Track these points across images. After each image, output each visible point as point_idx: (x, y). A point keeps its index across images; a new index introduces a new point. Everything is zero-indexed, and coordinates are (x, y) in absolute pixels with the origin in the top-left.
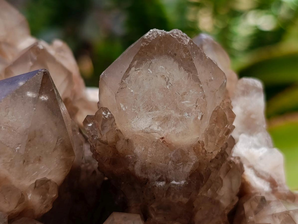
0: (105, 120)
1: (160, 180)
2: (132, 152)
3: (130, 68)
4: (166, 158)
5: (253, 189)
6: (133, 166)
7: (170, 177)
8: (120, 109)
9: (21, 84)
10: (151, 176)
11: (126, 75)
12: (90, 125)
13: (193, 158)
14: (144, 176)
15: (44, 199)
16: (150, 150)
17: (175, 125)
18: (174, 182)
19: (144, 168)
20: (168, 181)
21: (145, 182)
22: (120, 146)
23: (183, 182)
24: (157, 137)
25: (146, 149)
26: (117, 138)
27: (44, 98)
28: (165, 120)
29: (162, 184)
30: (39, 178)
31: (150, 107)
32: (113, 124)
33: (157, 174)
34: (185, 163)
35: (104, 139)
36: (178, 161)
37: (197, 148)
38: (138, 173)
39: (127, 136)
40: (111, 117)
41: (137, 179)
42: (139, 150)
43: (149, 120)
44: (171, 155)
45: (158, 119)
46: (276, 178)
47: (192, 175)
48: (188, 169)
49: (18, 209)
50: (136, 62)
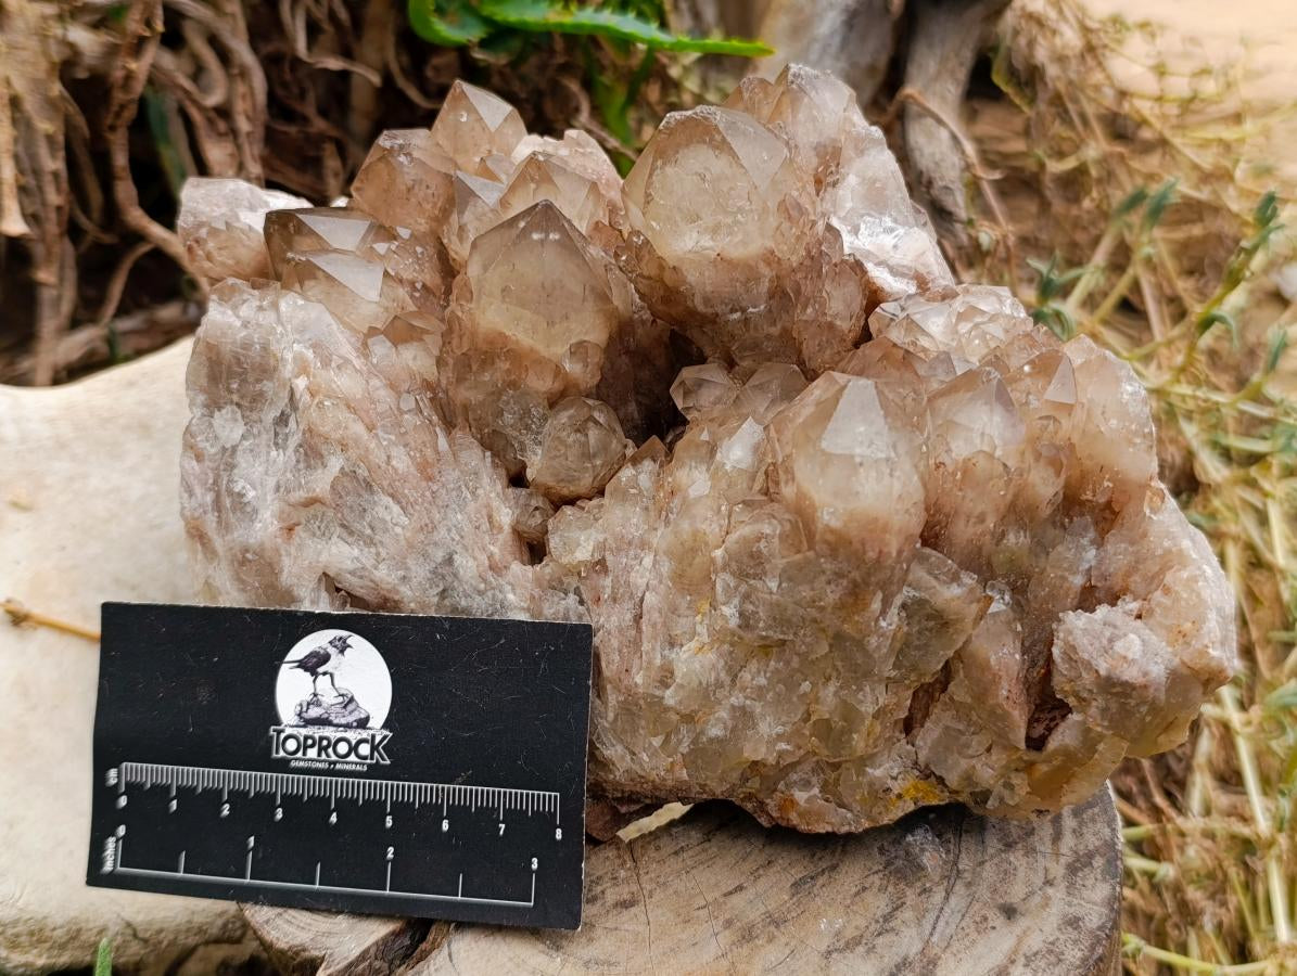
0: (640, 248)
1: (733, 311)
2: (685, 281)
3: (653, 171)
4: (731, 280)
6: (693, 300)
7: (744, 304)
8: (653, 229)
9: (522, 224)
10: (719, 309)
11: (649, 183)
13: (766, 272)
14: (710, 311)
15: (587, 366)
16: (707, 273)
17: (730, 234)
18: (751, 310)
19: (707, 301)
20: (743, 310)
21: (713, 320)
22: (668, 278)
23: (762, 307)
24: (713, 255)
25: (702, 274)
26: (661, 267)
27: (554, 236)
28: (715, 230)
29: (736, 316)
31: (694, 218)
32: (651, 251)
33: (726, 305)
34: (757, 280)
35: (646, 273)
36: (748, 281)
37: (766, 257)
38: (701, 308)
39: (671, 264)
40: (647, 242)
41: (703, 316)
42: (692, 277)
43: (695, 235)
44: (736, 274)
45: (706, 230)
47: (772, 294)
48: (765, 286)
49: (557, 386)
50: (659, 163)
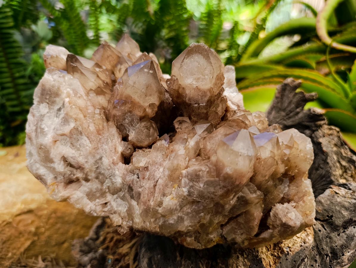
0: (174, 80)
1: (196, 104)
2: (185, 93)
3: (184, 59)
4: (198, 95)
5: (231, 109)
6: (185, 98)
7: (200, 102)
8: (180, 75)
9: (142, 66)
10: (192, 102)
11: (183, 62)
12: (169, 83)
13: (209, 94)
14: (189, 102)
15: (153, 111)
16: (192, 92)
17: (202, 81)
18: (201, 104)
19: (189, 99)
20: (199, 104)
21: (189, 105)
22: (181, 91)
23: (204, 104)
24: (195, 86)
25: (190, 91)
26: (179, 88)
27: (151, 72)
28: (198, 79)
29: (196, 105)
30: (151, 103)
31: (192, 74)
32: (178, 82)
33: (195, 102)
34: (205, 96)
35: (174, 88)
36: (203, 96)
37: (210, 90)
38: (187, 101)
39: (183, 86)
40: (177, 79)
41: (187, 104)
42: (187, 92)
43: (192, 79)
44: (200, 93)
45: (195, 79)
46: (240, 104)
47: (208, 101)
48: (206, 99)
49: (143, 115)
50: (186, 57)
